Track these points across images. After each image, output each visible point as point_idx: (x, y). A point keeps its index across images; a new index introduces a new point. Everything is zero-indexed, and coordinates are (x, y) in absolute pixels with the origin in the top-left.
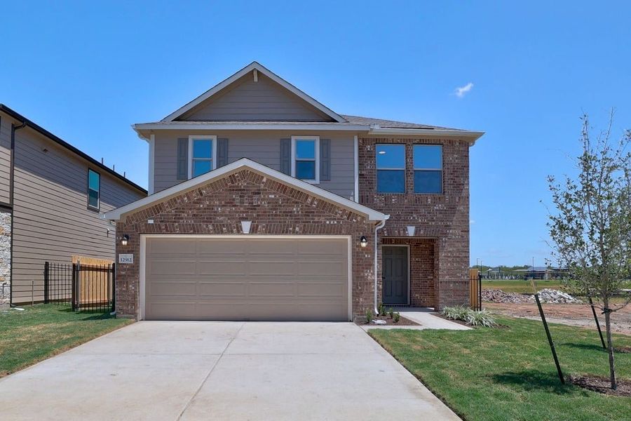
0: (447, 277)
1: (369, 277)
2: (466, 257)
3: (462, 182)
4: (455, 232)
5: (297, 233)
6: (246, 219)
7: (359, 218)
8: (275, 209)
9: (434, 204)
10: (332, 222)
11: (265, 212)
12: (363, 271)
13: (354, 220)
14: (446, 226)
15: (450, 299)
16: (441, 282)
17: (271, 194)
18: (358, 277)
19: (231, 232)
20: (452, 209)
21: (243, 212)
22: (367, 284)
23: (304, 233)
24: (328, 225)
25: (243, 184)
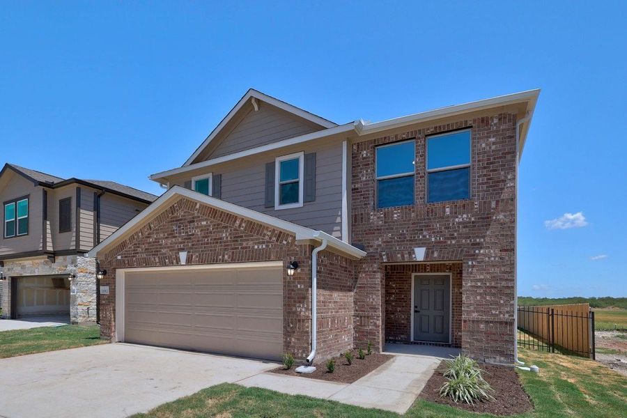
0: (475, 315)
1: (302, 313)
2: (508, 287)
3: (503, 178)
4: (490, 253)
5: (226, 262)
6: (182, 250)
7: (290, 239)
8: (206, 237)
9: (455, 214)
10: (260, 247)
11: (198, 241)
12: (295, 306)
13: (285, 242)
14: (472, 244)
15: (479, 344)
16: (465, 321)
17: (203, 220)
18: (289, 313)
19: (171, 264)
20: (485, 219)
21: (181, 243)
22: (299, 321)
23: (233, 261)
24: (256, 250)
25: (180, 214)
